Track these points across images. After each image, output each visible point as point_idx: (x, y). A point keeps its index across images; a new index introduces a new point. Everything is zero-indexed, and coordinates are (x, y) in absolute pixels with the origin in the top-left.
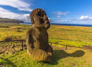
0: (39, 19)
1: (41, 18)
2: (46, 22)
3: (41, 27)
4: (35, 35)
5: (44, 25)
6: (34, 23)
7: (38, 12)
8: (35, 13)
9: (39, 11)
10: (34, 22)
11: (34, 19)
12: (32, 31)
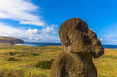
0: (82, 36)
1: (84, 35)
2: (94, 43)
3: (86, 52)
4: (74, 70)
5: (92, 49)
6: (70, 45)
7: (77, 24)
8: (71, 25)
9: (78, 22)
10: (70, 42)
11: (70, 37)
12: (66, 60)
